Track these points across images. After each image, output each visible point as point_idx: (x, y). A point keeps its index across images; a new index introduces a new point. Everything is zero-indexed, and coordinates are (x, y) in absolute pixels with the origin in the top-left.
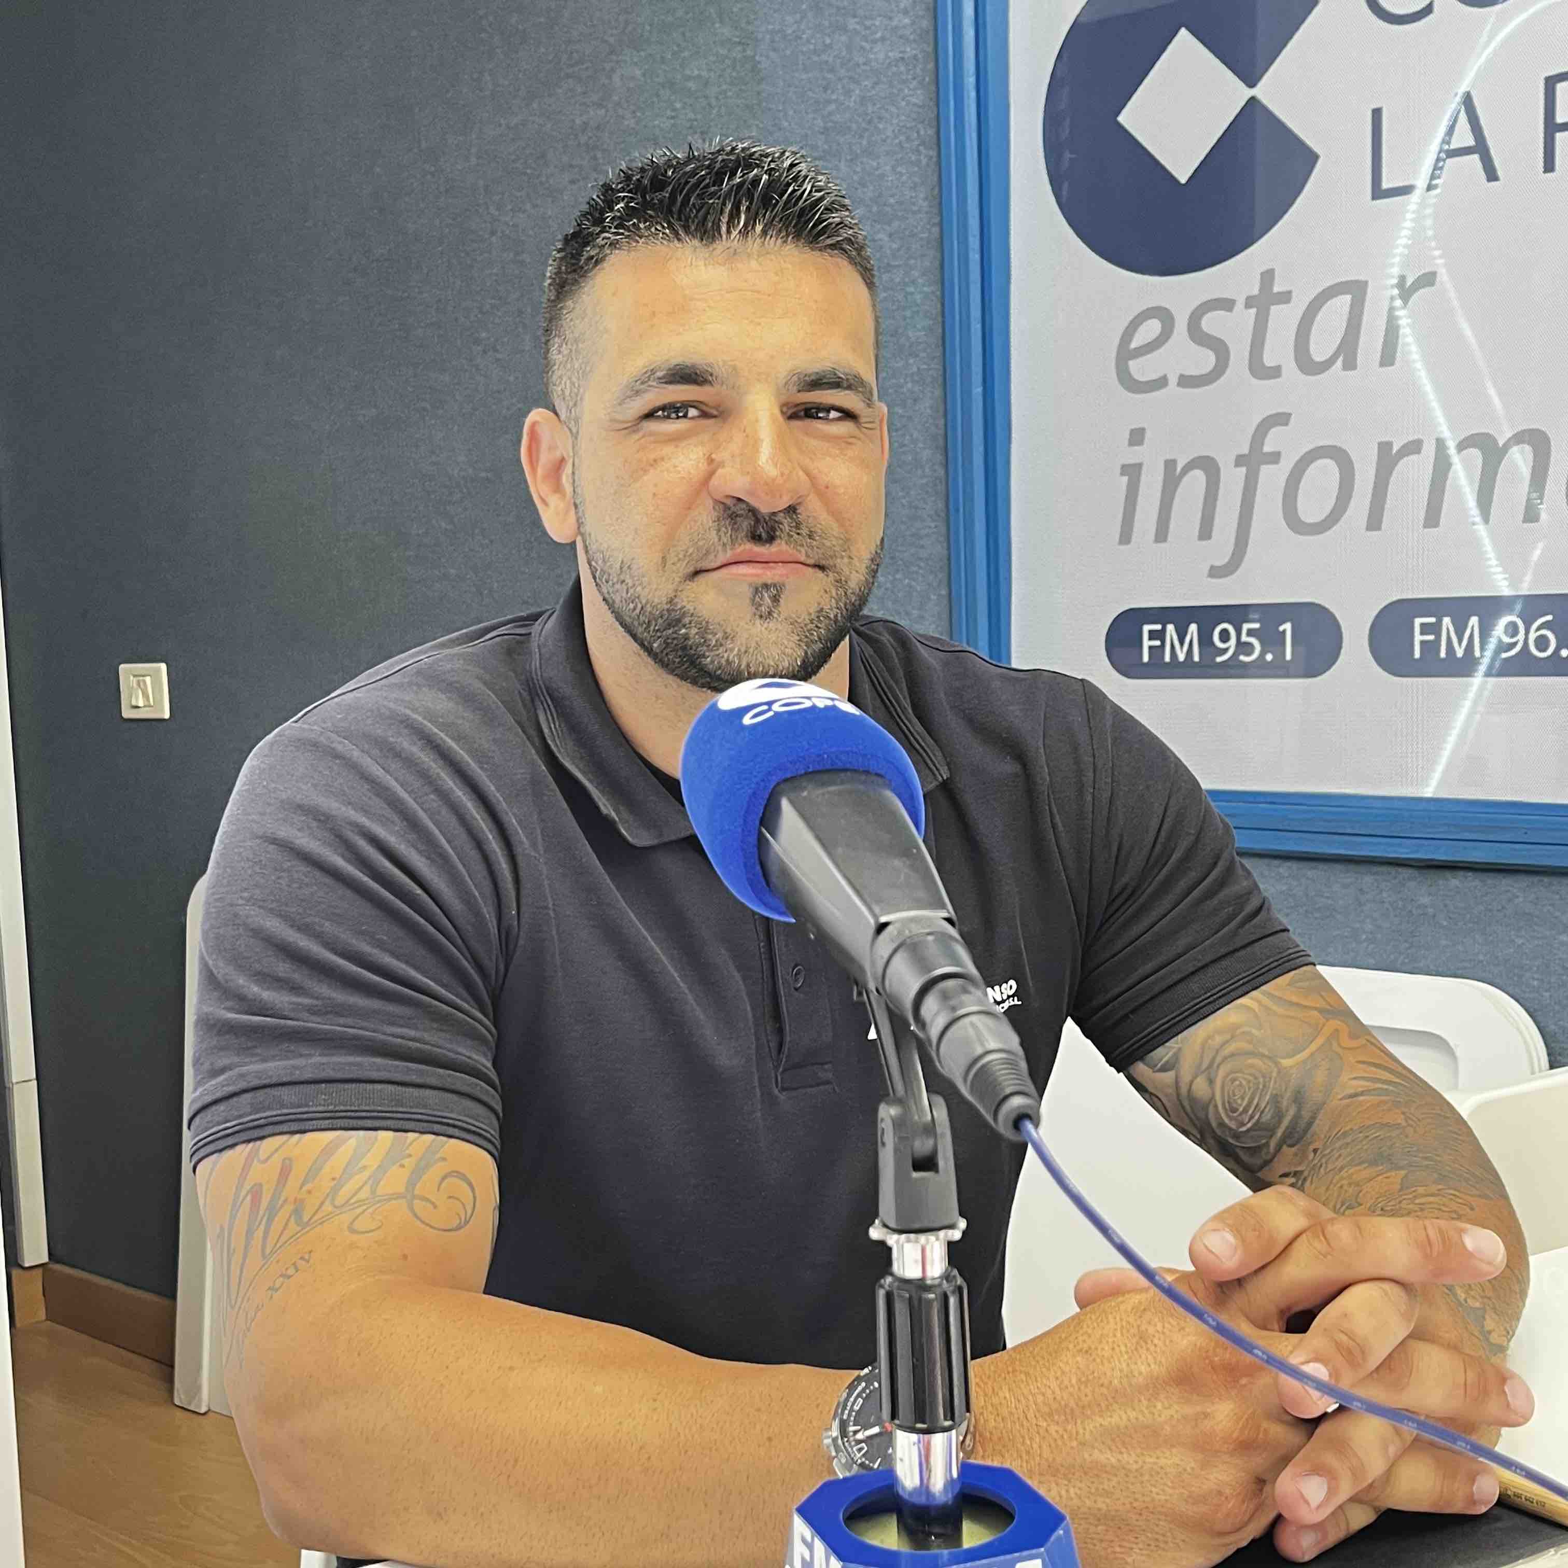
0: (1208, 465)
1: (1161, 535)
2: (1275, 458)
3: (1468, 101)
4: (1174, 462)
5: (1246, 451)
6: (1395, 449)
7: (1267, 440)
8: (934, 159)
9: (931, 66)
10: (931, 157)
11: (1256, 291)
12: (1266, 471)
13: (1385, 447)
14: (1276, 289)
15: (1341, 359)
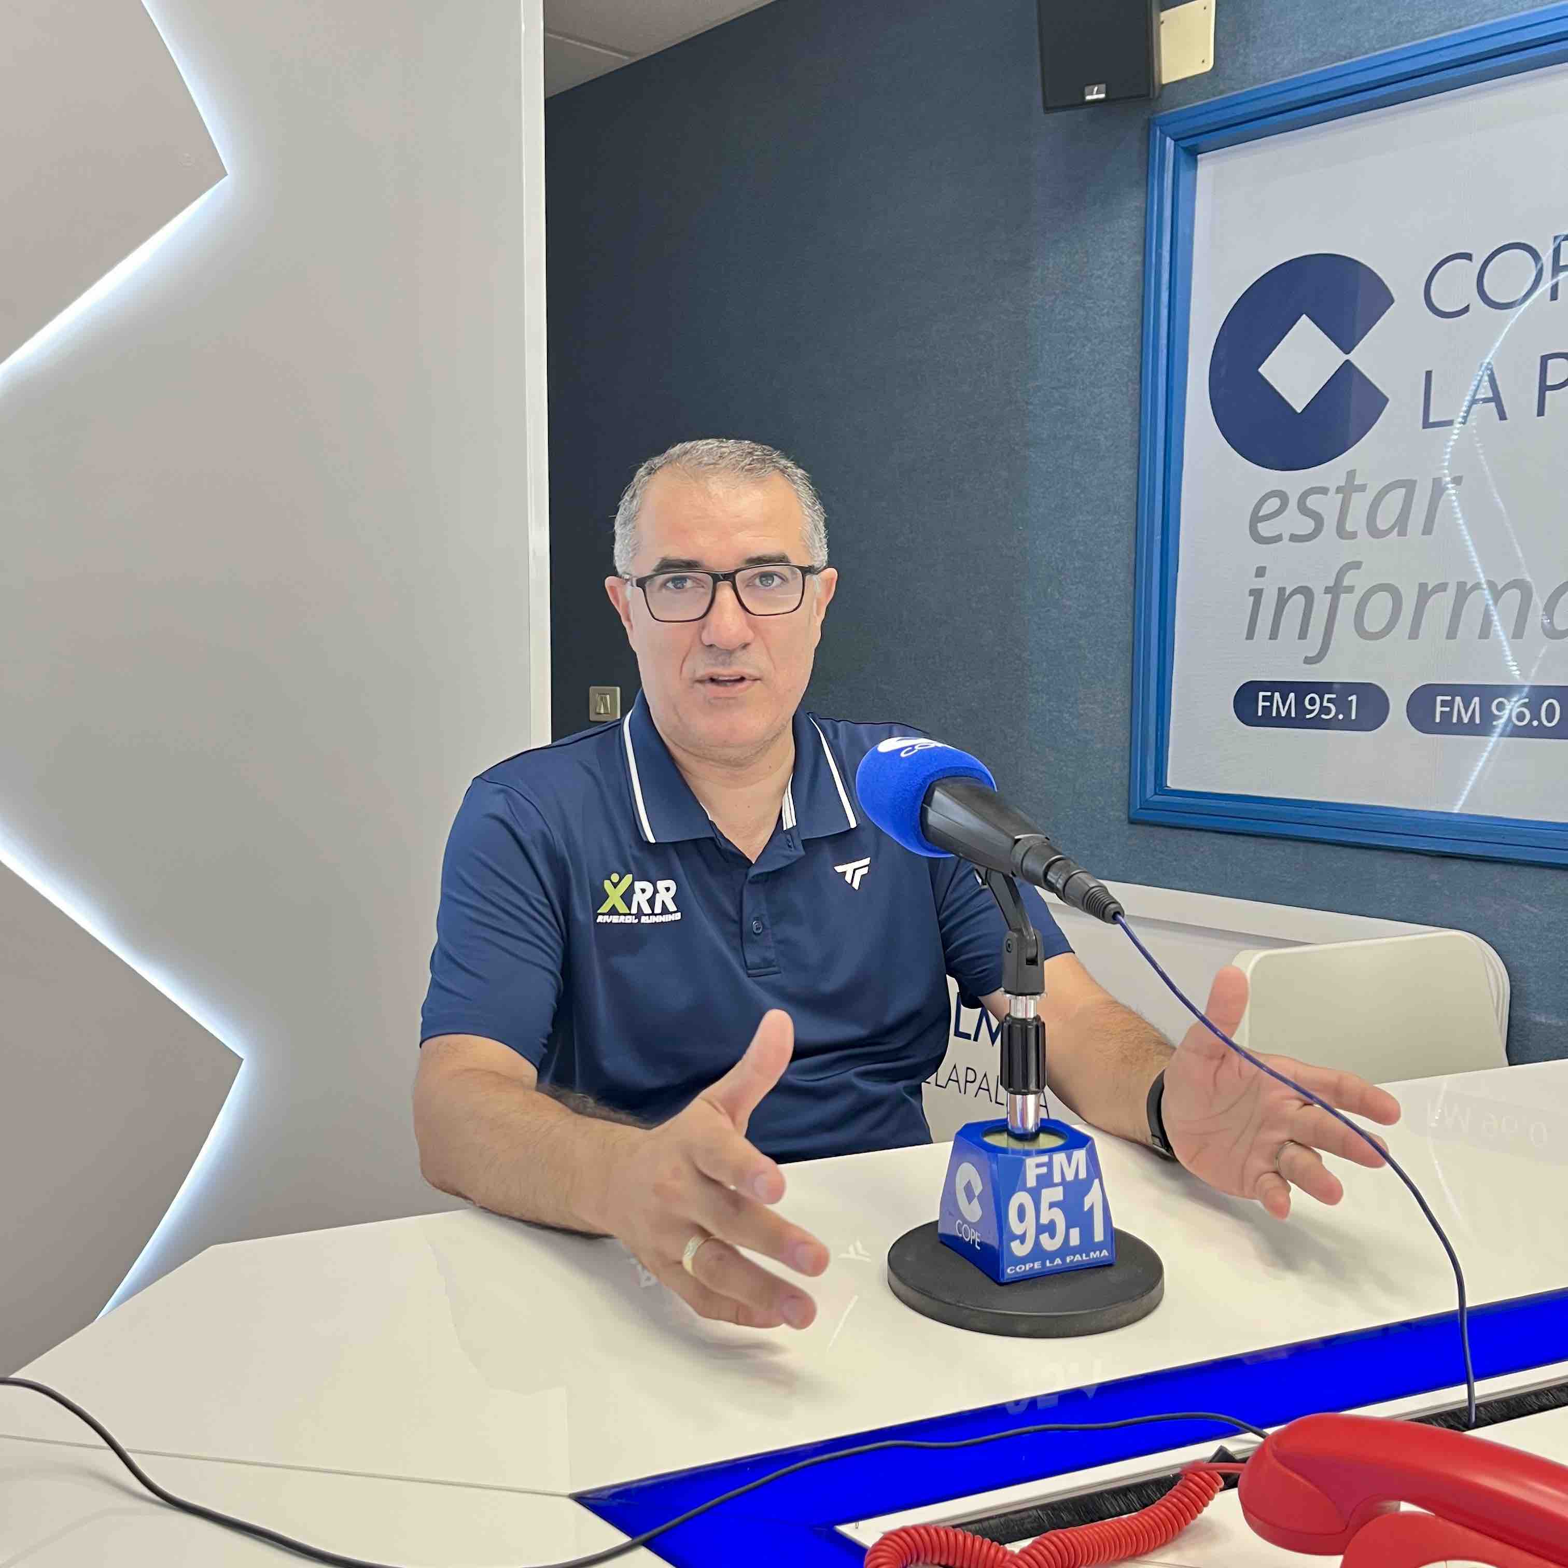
0: (1306, 592)
1: (1274, 635)
2: (1350, 589)
3: (1490, 369)
4: (1284, 589)
5: (1332, 584)
7: (1346, 578)
8: (1137, 391)
9: (1139, 331)
10: (1135, 390)
11: (1343, 484)
12: (1343, 596)
13: (1423, 586)
14: (1356, 483)
15: (1396, 529)
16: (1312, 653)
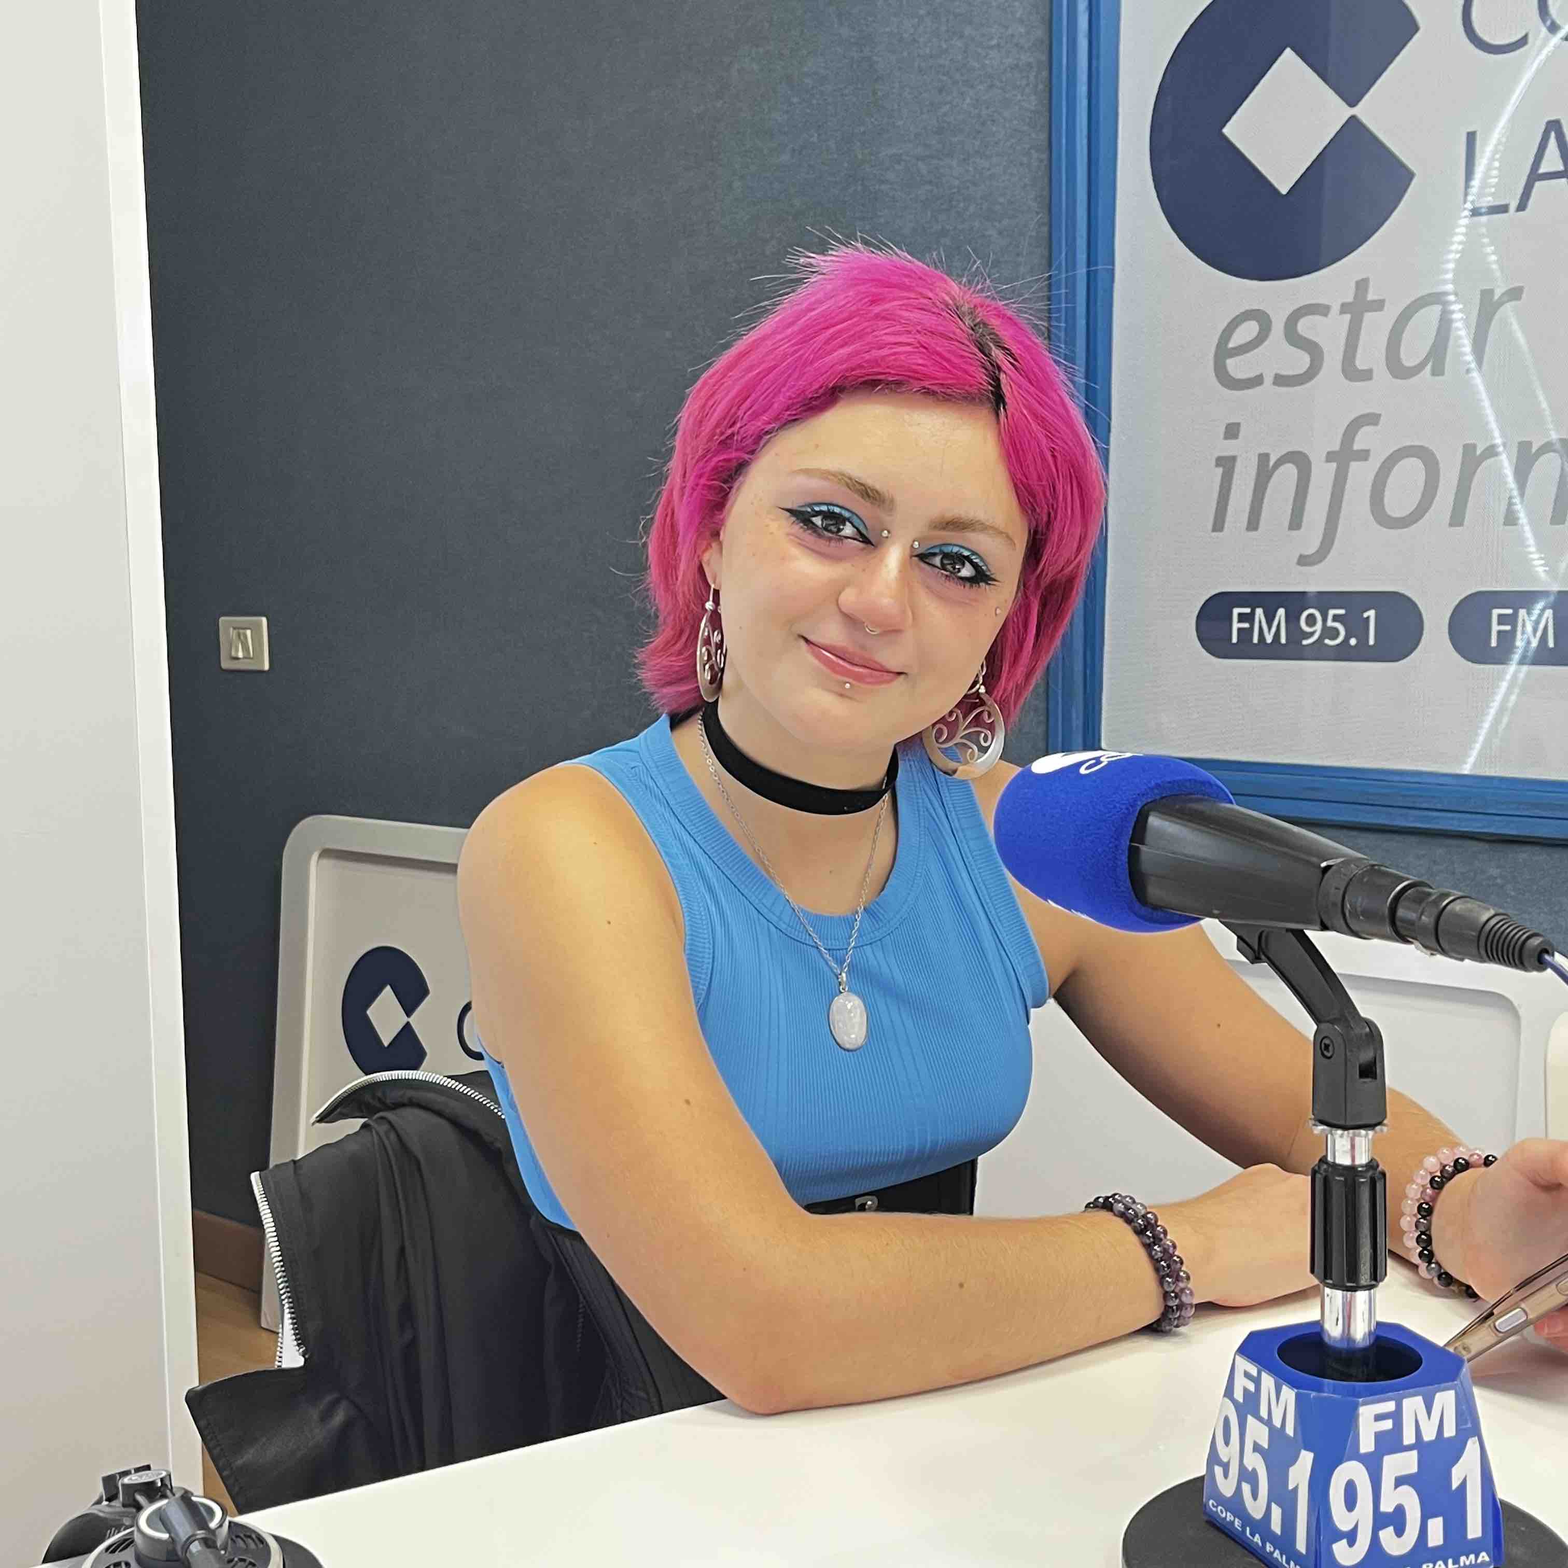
0: (1300, 460)
1: (1253, 524)
2: (1364, 455)
3: (1557, 128)
4: (1268, 456)
5: (1336, 447)
6: (1478, 452)
7: (1358, 438)
11: (1350, 299)
13: (1469, 449)
14: (1371, 297)
15: (1430, 365)
16: (1311, 550)
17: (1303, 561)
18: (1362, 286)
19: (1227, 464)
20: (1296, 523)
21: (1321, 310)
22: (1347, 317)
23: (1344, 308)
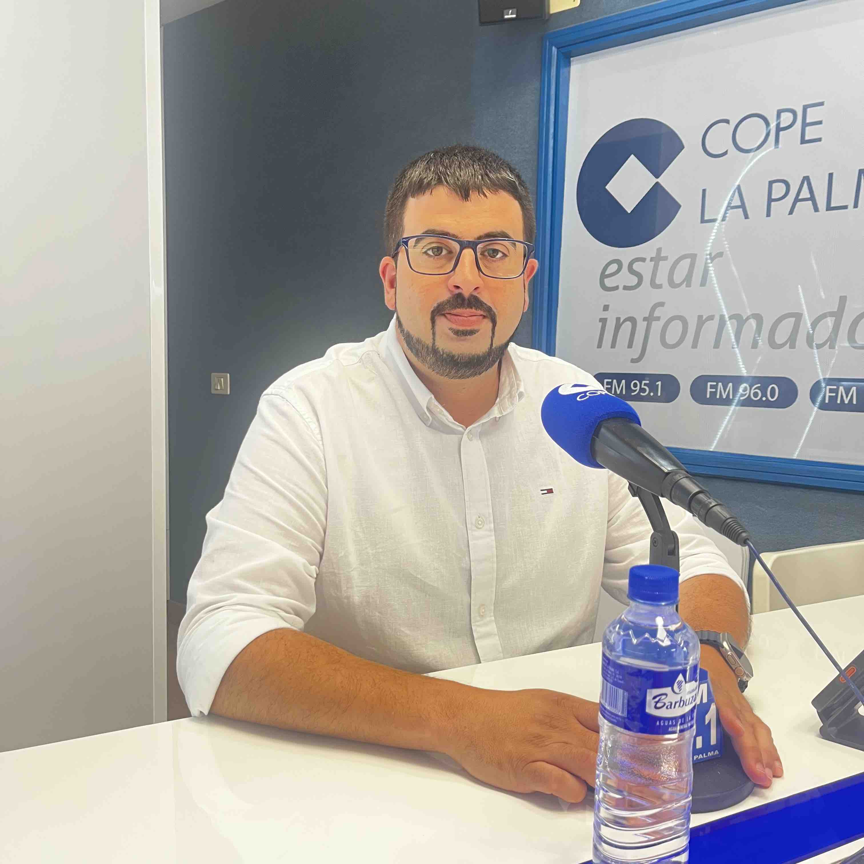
0: (632, 320)
1: (613, 346)
2: (658, 319)
3: (739, 188)
4: (620, 318)
5: (647, 316)
6: (704, 318)
7: (655, 313)
12: (654, 323)
13: (700, 317)
15: (685, 283)
16: (636, 357)
17: (633, 361)
18: (659, 250)
19: (603, 321)
20: (630, 346)
21: (643, 260)
22: (653, 263)
23: (652, 259)
